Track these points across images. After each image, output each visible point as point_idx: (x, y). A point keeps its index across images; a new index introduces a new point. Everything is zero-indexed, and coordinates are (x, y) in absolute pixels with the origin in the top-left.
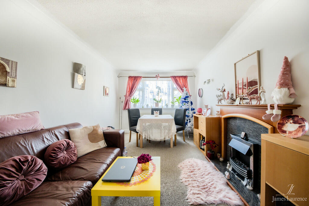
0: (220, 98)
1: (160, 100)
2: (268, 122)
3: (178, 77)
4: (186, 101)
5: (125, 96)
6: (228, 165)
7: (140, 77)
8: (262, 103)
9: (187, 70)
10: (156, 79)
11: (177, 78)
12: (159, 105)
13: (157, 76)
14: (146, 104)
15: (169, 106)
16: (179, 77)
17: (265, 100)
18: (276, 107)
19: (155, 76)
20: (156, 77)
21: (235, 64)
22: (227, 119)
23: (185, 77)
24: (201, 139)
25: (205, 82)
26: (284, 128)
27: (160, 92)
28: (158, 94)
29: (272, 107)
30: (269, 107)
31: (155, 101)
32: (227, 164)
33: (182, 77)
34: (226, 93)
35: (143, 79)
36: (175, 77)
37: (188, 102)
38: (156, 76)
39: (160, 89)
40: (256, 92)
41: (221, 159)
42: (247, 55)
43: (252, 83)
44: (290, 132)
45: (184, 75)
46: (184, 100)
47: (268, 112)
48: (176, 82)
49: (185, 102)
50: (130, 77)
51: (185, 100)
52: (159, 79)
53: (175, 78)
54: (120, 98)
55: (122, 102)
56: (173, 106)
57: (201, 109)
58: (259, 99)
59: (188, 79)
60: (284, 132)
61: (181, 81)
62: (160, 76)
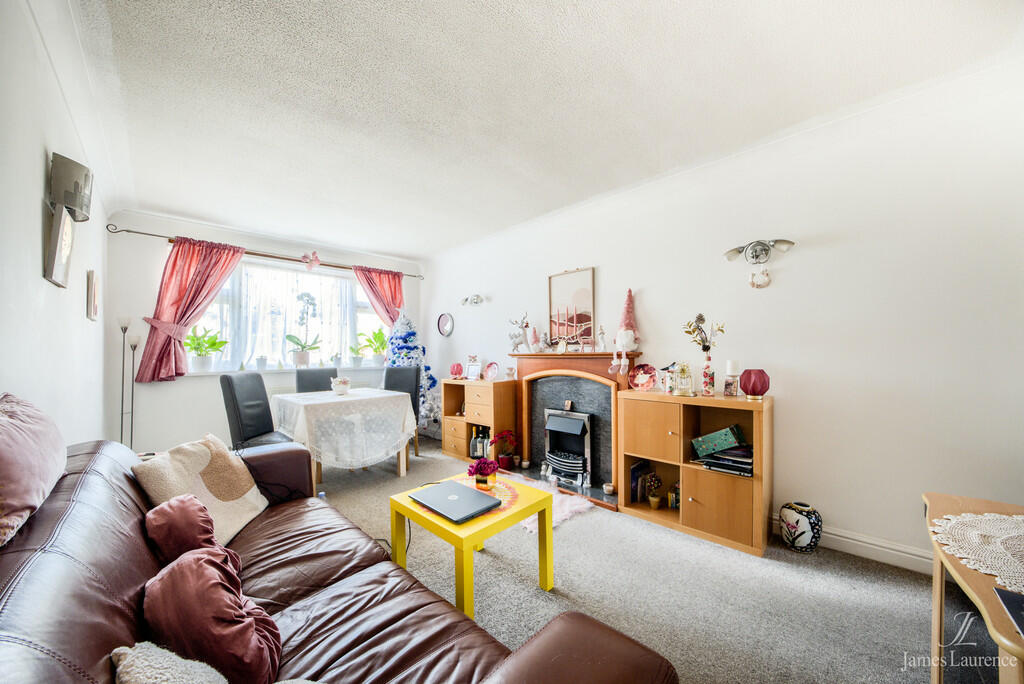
0: (517, 340)
1: (315, 342)
2: (612, 378)
3: (375, 271)
4: (410, 344)
5: (146, 320)
6: (544, 467)
7: (236, 250)
8: (600, 349)
9: (408, 258)
10: (303, 266)
11: (373, 274)
12: (308, 359)
13: (307, 258)
14: (257, 355)
15: (343, 360)
16: (381, 272)
17: (605, 347)
18: (624, 355)
19: (299, 256)
20: (304, 259)
21: (550, 278)
22: (532, 383)
23: (397, 276)
24: (474, 436)
25: (467, 300)
26: (636, 382)
27: (310, 311)
28: (302, 321)
29: (619, 356)
30: (615, 356)
31: (291, 346)
32: (541, 465)
33: (388, 273)
34: (529, 331)
35: (245, 258)
36: (369, 270)
37: (416, 347)
38: (305, 257)
39: (314, 305)
40: (587, 332)
41: (525, 464)
42: (563, 271)
43: (582, 318)
44: (642, 385)
45: (395, 270)
46: (402, 344)
47: (615, 362)
48: (370, 283)
49: (408, 348)
50: (179, 242)
51: (406, 342)
52: (316, 268)
53: (367, 273)
54: (125, 330)
55: (134, 348)
56: (357, 360)
57: (459, 365)
58: (594, 344)
59: (405, 281)
60: (637, 385)
61: (385, 285)
62: (322, 258)
